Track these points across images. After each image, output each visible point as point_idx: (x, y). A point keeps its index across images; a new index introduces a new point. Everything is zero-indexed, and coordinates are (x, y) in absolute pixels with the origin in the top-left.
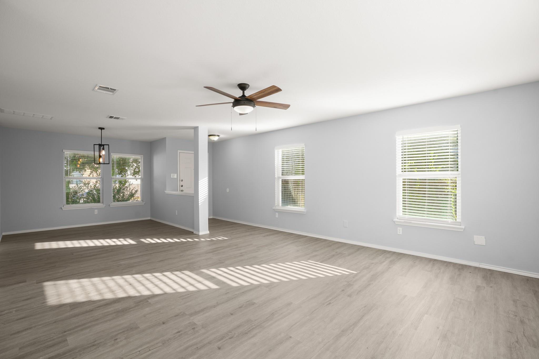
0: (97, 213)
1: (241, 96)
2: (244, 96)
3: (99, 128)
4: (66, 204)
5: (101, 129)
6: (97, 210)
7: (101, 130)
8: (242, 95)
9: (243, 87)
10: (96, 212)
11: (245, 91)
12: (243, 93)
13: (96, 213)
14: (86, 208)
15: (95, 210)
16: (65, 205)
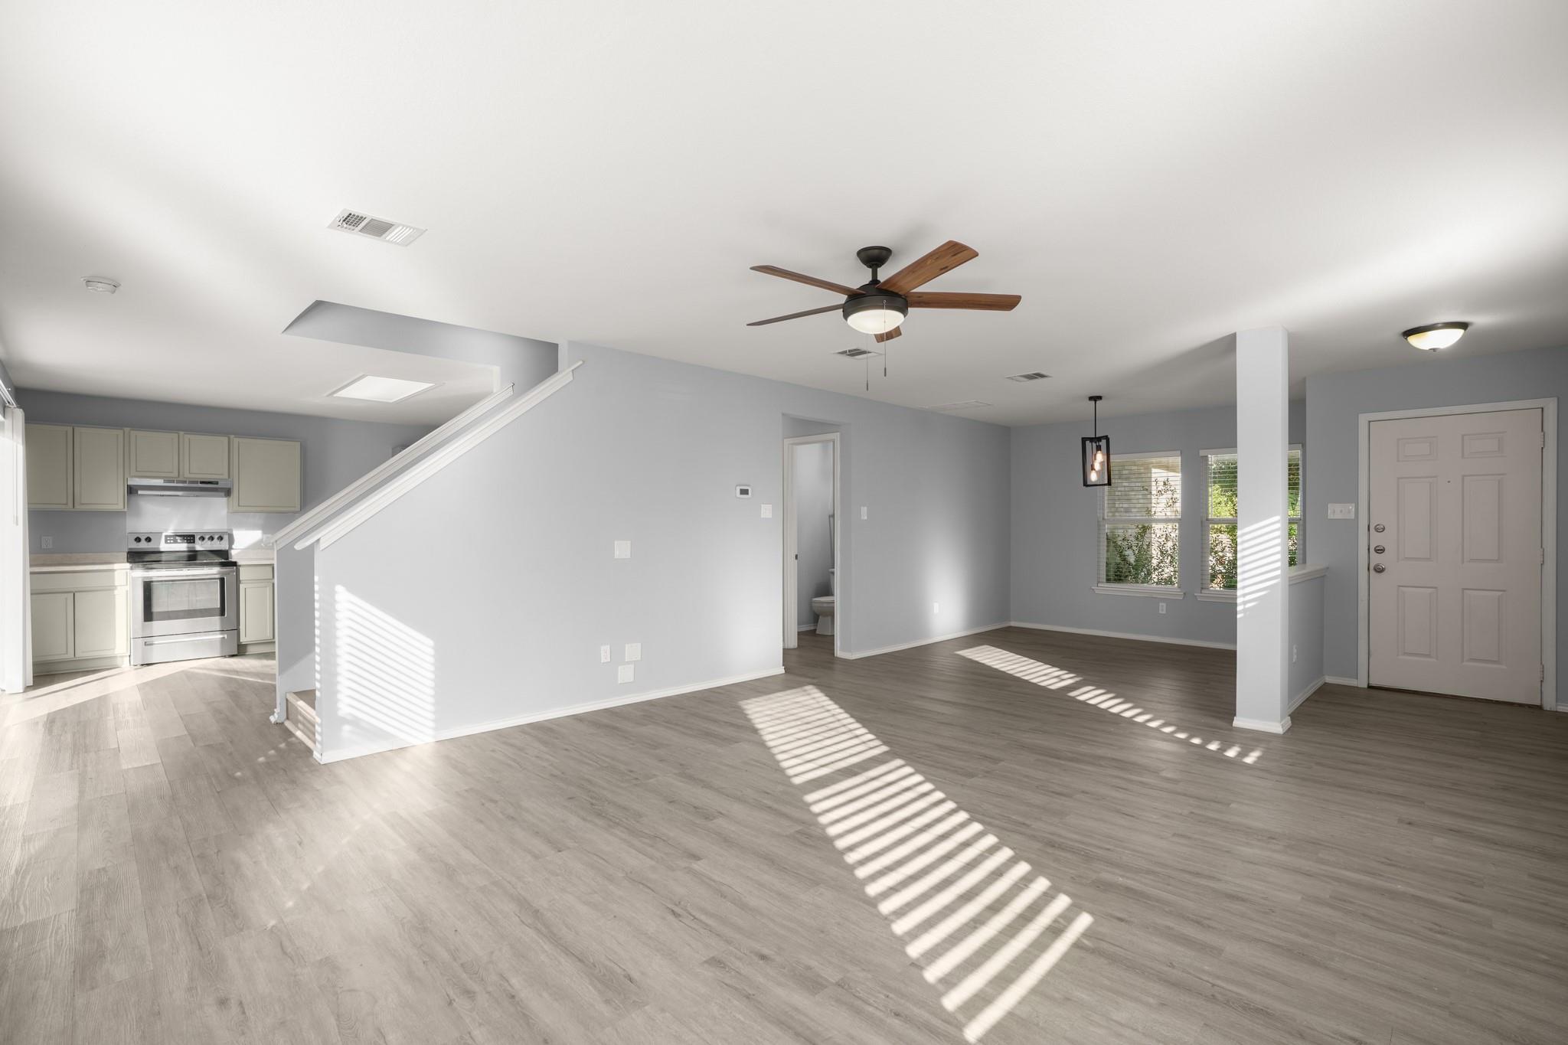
0: (1164, 612)
1: (867, 283)
2: (875, 281)
3: (1091, 398)
4: (1105, 581)
5: (1095, 399)
6: (1164, 605)
7: (1096, 401)
8: (871, 279)
9: (874, 257)
10: (1163, 608)
11: (879, 270)
12: (875, 274)
13: (1163, 610)
14: (1138, 595)
15: (1160, 604)
16: (1102, 582)
